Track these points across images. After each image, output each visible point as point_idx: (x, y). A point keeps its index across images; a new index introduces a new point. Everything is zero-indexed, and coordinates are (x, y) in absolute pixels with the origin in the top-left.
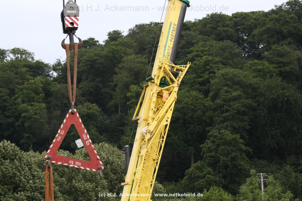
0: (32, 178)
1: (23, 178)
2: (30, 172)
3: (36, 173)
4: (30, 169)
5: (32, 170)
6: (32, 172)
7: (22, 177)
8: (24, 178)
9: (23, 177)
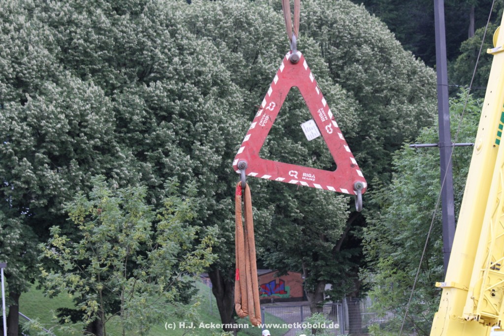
0: (177, 51)
1: (159, 53)
2: (173, 40)
3: (185, 41)
4: (173, 34)
5: (176, 35)
6: (177, 39)
7: (157, 51)
8: (163, 53)
9: (160, 51)
